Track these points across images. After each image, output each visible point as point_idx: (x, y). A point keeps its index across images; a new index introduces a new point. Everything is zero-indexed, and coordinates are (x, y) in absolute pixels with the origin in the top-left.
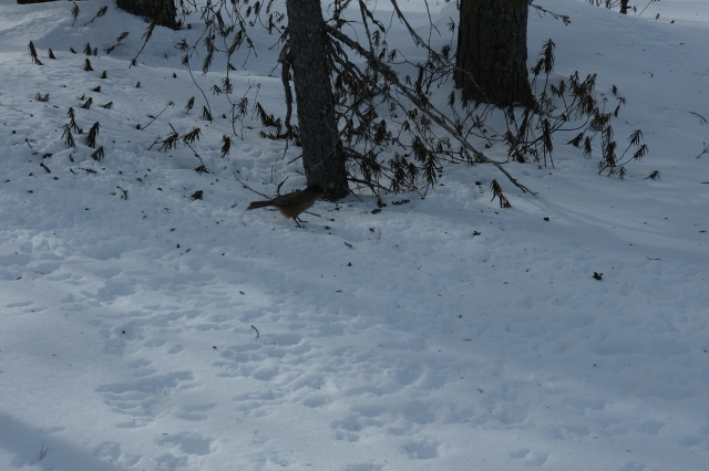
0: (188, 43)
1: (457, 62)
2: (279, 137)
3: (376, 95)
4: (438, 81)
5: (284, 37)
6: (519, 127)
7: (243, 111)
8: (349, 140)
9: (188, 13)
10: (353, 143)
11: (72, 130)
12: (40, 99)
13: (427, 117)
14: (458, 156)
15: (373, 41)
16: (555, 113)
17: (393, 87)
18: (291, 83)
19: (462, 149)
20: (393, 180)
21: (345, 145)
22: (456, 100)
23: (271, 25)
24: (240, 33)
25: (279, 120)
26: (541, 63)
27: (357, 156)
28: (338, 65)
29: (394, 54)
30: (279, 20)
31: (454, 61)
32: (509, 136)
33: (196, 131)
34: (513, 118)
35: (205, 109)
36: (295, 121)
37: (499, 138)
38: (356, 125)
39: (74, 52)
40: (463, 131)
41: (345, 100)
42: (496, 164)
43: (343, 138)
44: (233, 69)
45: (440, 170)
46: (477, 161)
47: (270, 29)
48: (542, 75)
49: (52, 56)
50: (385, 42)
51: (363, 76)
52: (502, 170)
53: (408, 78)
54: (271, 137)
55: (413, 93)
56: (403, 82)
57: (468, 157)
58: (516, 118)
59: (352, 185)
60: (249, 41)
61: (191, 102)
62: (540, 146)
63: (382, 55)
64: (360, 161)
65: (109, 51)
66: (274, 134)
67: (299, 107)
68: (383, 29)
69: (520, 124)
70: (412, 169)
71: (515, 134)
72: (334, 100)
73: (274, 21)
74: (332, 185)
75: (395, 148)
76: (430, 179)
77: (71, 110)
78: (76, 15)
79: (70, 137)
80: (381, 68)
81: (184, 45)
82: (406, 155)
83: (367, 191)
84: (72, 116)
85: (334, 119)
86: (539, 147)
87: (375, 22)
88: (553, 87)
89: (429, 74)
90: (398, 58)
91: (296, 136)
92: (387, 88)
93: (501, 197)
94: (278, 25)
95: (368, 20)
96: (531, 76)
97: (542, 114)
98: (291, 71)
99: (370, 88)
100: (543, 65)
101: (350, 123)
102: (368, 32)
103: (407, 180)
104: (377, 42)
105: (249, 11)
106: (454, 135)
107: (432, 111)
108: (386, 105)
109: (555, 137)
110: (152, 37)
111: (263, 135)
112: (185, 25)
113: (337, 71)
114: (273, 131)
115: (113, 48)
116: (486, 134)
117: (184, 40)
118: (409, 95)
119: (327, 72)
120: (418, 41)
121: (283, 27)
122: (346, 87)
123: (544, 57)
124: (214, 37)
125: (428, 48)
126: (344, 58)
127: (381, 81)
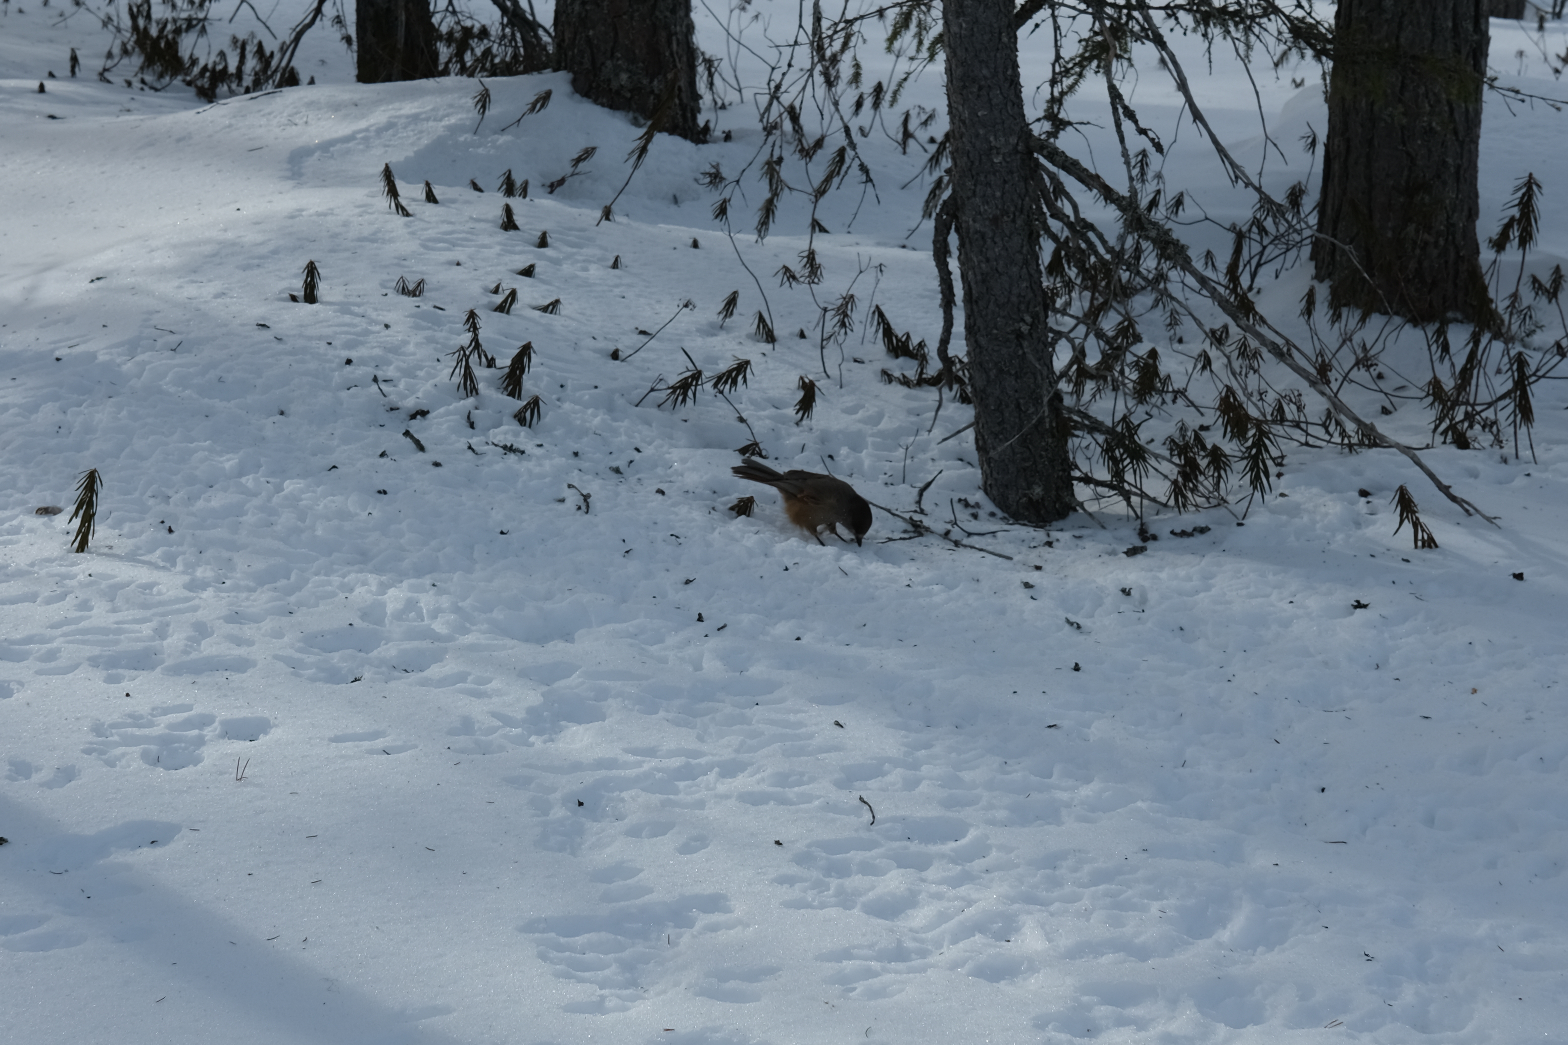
0: (725, 172)
1: (1320, 223)
2: (922, 382)
3: (1135, 291)
4: (1276, 265)
5: (935, 160)
6: (1458, 369)
7: (843, 325)
8: (1078, 392)
9: (723, 107)
10: (1086, 397)
11: (474, 359)
12: (405, 291)
13: (1253, 343)
14: (1320, 432)
15: (1135, 172)
16: (1538, 339)
17: (1174, 275)
18: (954, 265)
19: (1329, 415)
20: (1175, 483)
21: (1068, 401)
22: (1318, 305)
23: (907, 135)
24: (841, 152)
25: (921, 345)
26: (1508, 227)
27: (1095, 426)
28: (1055, 225)
29: (1179, 202)
30: (925, 123)
31: (1313, 220)
32: (1435, 389)
33: (742, 367)
34: (1445, 348)
35: (761, 319)
36: (958, 348)
37: (1413, 392)
38: (1092, 359)
39: (476, 187)
40: (1332, 375)
41: (1068, 304)
42: (1407, 450)
43: (1064, 386)
44: (823, 230)
45: (1279, 462)
46: (1361, 444)
47: (904, 144)
48: (1512, 254)
49: (431, 198)
50: (1159, 176)
51: (1109, 250)
52: (1418, 463)
53: (1209, 255)
54: (905, 382)
55: (1221, 290)
56: (1198, 264)
57: (1343, 434)
58: (1453, 349)
59: (1082, 492)
60: (863, 168)
61: (731, 302)
62: (1505, 413)
63: (1154, 203)
64: (1101, 438)
65: (554, 187)
66: (912, 374)
67: (968, 317)
68: (1159, 147)
69: (1460, 361)
70: (1217, 458)
71: (1448, 384)
72: (1047, 301)
73: (912, 126)
74: (1038, 490)
75: (1180, 412)
76: (1256, 482)
77: (472, 315)
78: (484, 107)
79: (468, 374)
80: (1153, 234)
81: (716, 178)
82: (1203, 428)
83: (1116, 505)
84: (474, 328)
85: (1046, 345)
86: (1502, 416)
87: (1143, 132)
88: (1535, 280)
89: (1256, 248)
90: (1189, 211)
91: (960, 381)
92: (1161, 277)
93: (1416, 524)
94: (923, 135)
95: (1128, 126)
96: (1486, 255)
97: (1508, 340)
98: (953, 240)
99: (1125, 276)
100: (1514, 234)
101: (1079, 355)
102: (1125, 154)
103: (1206, 483)
104: (1143, 173)
105: (859, 104)
106: (1313, 384)
107: (1264, 330)
108: (1159, 316)
109: (1539, 393)
110: (648, 159)
111: (887, 376)
112: (718, 133)
113: (1054, 237)
114: (908, 368)
115: (562, 182)
116: (1382, 384)
117: (717, 167)
118: (1214, 294)
119: (1033, 240)
120: (1237, 174)
121: (932, 140)
122: (1072, 272)
123: (1516, 212)
124: (780, 160)
125: (1258, 190)
126: (1068, 210)
127: (1149, 263)
